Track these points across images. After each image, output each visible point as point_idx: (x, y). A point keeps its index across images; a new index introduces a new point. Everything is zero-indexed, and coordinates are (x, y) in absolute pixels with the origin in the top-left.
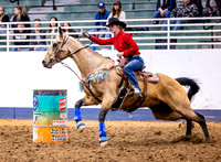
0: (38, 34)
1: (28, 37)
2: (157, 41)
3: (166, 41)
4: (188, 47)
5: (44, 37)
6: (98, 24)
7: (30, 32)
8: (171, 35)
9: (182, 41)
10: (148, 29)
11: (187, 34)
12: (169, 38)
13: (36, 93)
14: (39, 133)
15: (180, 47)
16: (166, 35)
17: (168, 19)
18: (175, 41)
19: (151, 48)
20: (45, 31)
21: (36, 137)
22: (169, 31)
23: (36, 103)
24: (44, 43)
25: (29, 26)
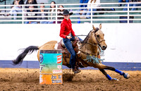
1: (36, 15)
5: (47, 15)
6: (82, 6)
7: (37, 11)
8: (130, 13)
9: (137, 17)
10: (114, 10)
11: (140, 13)
12: (128, 15)
14: (43, 78)
15: (136, 22)
16: (126, 13)
17: (128, 3)
18: (133, 17)
19: (117, 22)
20: (47, 11)
21: (41, 81)
22: (128, 11)
24: (47, 18)
25: (37, 7)
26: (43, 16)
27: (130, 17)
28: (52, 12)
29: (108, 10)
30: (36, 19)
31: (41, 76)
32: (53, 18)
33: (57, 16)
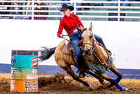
0: (16, 6)
1: (8, 8)
2: (110, 14)
3: (117, 14)
4: (133, 20)
5: (21, 9)
8: (121, 10)
9: (129, 15)
10: (102, 5)
11: (133, 10)
12: (119, 12)
13: (14, 52)
14: (15, 84)
15: (128, 20)
16: (117, 9)
18: (124, 15)
19: (105, 19)
20: (22, 4)
21: (12, 88)
22: (119, 7)
23: (14, 61)
24: (21, 13)
26: (17, 11)
27: (121, 14)
28: (28, 6)
29: (94, 5)
30: (8, 13)
31: (12, 82)
32: (29, 13)
33: (33, 11)
